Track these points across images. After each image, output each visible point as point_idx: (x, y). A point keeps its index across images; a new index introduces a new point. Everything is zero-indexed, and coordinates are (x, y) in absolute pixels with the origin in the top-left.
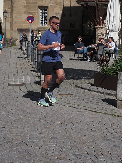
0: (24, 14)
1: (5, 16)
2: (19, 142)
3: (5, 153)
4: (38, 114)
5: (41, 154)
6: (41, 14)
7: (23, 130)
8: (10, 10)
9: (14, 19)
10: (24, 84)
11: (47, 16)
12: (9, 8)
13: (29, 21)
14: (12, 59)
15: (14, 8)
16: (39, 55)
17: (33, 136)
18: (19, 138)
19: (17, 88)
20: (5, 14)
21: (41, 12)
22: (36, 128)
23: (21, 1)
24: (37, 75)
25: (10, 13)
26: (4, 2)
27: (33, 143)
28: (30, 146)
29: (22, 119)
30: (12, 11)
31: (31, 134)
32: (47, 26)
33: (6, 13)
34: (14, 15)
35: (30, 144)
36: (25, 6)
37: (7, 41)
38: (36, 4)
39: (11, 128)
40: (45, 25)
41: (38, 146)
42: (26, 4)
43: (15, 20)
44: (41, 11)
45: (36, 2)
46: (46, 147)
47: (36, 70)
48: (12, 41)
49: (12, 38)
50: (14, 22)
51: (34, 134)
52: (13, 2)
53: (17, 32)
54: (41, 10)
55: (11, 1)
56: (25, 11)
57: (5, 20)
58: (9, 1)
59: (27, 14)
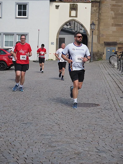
0: (112, 26)
1: (92, 28)
8: (97, 22)
9: (101, 32)
12: (96, 20)
14: (106, 76)
15: (101, 20)
20: (92, 26)
23: (109, 12)
25: (97, 26)
26: (91, 14)
33: (94, 25)
34: (101, 28)
36: (113, 18)
37: (93, 55)
42: (114, 16)
48: (98, 54)
49: (98, 51)
50: (101, 35)
52: (100, 14)
53: (104, 45)
55: (99, 12)
56: (113, 23)
57: (93, 32)
58: (97, 12)
59: (115, 26)
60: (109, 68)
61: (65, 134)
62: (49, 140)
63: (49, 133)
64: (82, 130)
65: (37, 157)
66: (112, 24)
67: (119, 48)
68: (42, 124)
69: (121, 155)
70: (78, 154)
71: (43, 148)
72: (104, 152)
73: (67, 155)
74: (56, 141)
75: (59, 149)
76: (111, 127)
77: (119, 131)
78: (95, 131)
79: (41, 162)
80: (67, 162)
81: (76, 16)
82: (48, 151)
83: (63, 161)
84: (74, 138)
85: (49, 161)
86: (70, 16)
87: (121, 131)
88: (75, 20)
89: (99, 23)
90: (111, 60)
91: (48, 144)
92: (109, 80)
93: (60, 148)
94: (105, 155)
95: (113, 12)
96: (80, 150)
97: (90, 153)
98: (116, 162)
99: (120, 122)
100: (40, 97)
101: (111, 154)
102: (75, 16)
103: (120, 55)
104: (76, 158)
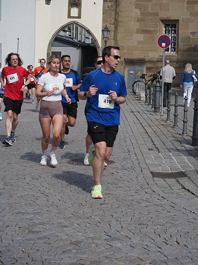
0: (137, 33)
1: (106, 36)
6: (165, 33)
8: (113, 26)
9: (119, 42)
11: (175, 37)
12: (112, 22)
13: (161, 45)
15: (120, 24)
20: (105, 33)
21: (166, 31)
23: (132, 11)
25: (113, 32)
26: (103, 13)
30: (117, 28)
32: (176, 55)
33: (108, 31)
34: (119, 35)
36: (138, 20)
38: (158, 16)
40: (172, 52)
42: (139, 17)
44: (165, 28)
45: (158, 13)
52: (118, 13)
53: (124, 63)
54: (166, 26)
55: (116, 11)
56: (138, 28)
57: (106, 43)
58: (113, 10)
59: (141, 34)
60: (132, 101)
61: (57, 211)
62: (29, 221)
63: (30, 210)
64: (84, 203)
65: (9, 251)
67: (148, 69)
68: (19, 195)
69: (146, 244)
70: (77, 243)
71: (20, 234)
72: (118, 239)
73: (58, 246)
74: (40, 224)
75: (45, 237)
76: (131, 198)
77: (143, 204)
78: (105, 206)
79: (14, 258)
80: (57, 258)
81: (79, 17)
82: (27, 240)
83: (51, 255)
84: (71, 217)
85: (29, 256)
86: (69, 16)
87: (147, 204)
88: (77, 24)
89: (116, 28)
90: (135, 88)
91: (27, 229)
92: (132, 121)
93: (46, 234)
94: (119, 245)
95: (137, 11)
96: (80, 236)
97: (96, 241)
98: (137, 256)
99: (146, 191)
100: (19, 149)
101: (129, 243)
102: (77, 16)
103: (149, 81)
104: (73, 251)
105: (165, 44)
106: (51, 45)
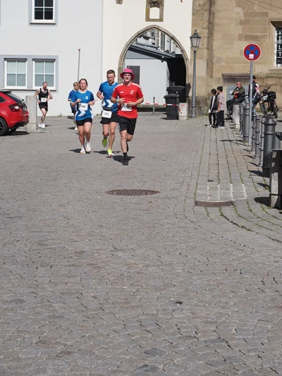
0: (239, 40)
1: (195, 45)
2: (212, 338)
3: (177, 364)
4: (259, 275)
5: (262, 370)
6: (278, 39)
7: (221, 311)
8: (206, 31)
9: (214, 52)
10: (232, 203)
12: (205, 26)
13: (247, 57)
14: (207, 145)
15: (216, 27)
16: (269, 136)
17: (244, 325)
18: (212, 328)
19: (214, 212)
20: (194, 40)
21: (278, 36)
22: (253, 308)
23: (232, 10)
24: (263, 183)
25: (206, 40)
26: (193, 14)
27: (245, 343)
28: (236, 349)
29: (222, 283)
30: (212, 34)
31: (241, 321)
33: (197, 37)
34: (216, 44)
35: (236, 346)
36: (241, 23)
37: (197, 102)
38: (267, 16)
39: (196, 305)
41: (254, 350)
42: (242, 18)
43: (217, 53)
44: (278, 33)
45: (268, 13)
46: (274, 353)
47: (261, 170)
50: (215, 58)
51: (249, 322)
52: (214, 13)
53: (222, 80)
54: (278, 29)
55: (210, 10)
56: (241, 33)
57: (195, 54)
58: (205, 10)
59: (245, 40)
61: (73, 231)
62: (41, 237)
65: (14, 256)
66: (239, 35)
69: (148, 254)
70: (81, 253)
71: (28, 246)
72: (122, 250)
77: (166, 227)
81: (161, 20)
85: (30, 260)
86: (148, 19)
88: (158, 29)
89: (210, 33)
91: (37, 242)
93: (54, 247)
94: (121, 254)
95: (240, 10)
96: (87, 248)
97: (100, 252)
99: (178, 216)
101: (132, 254)
105: (253, 55)
106: (123, 57)
